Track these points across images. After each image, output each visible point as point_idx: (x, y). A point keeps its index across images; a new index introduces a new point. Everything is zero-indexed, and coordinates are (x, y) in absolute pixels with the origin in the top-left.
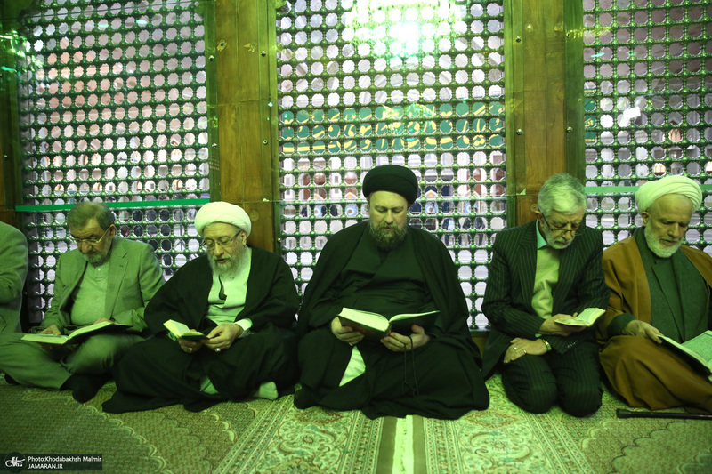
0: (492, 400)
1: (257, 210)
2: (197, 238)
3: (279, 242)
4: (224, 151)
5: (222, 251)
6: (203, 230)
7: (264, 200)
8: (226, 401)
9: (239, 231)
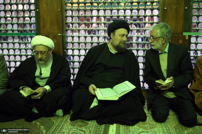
0: (148, 118)
1: (56, 39)
2: (31, 49)
3: (65, 52)
4: (42, 13)
5: (42, 57)
6: (34, 47)
7: (59, 34)
8: (43, 116)
9: (49, 49)
